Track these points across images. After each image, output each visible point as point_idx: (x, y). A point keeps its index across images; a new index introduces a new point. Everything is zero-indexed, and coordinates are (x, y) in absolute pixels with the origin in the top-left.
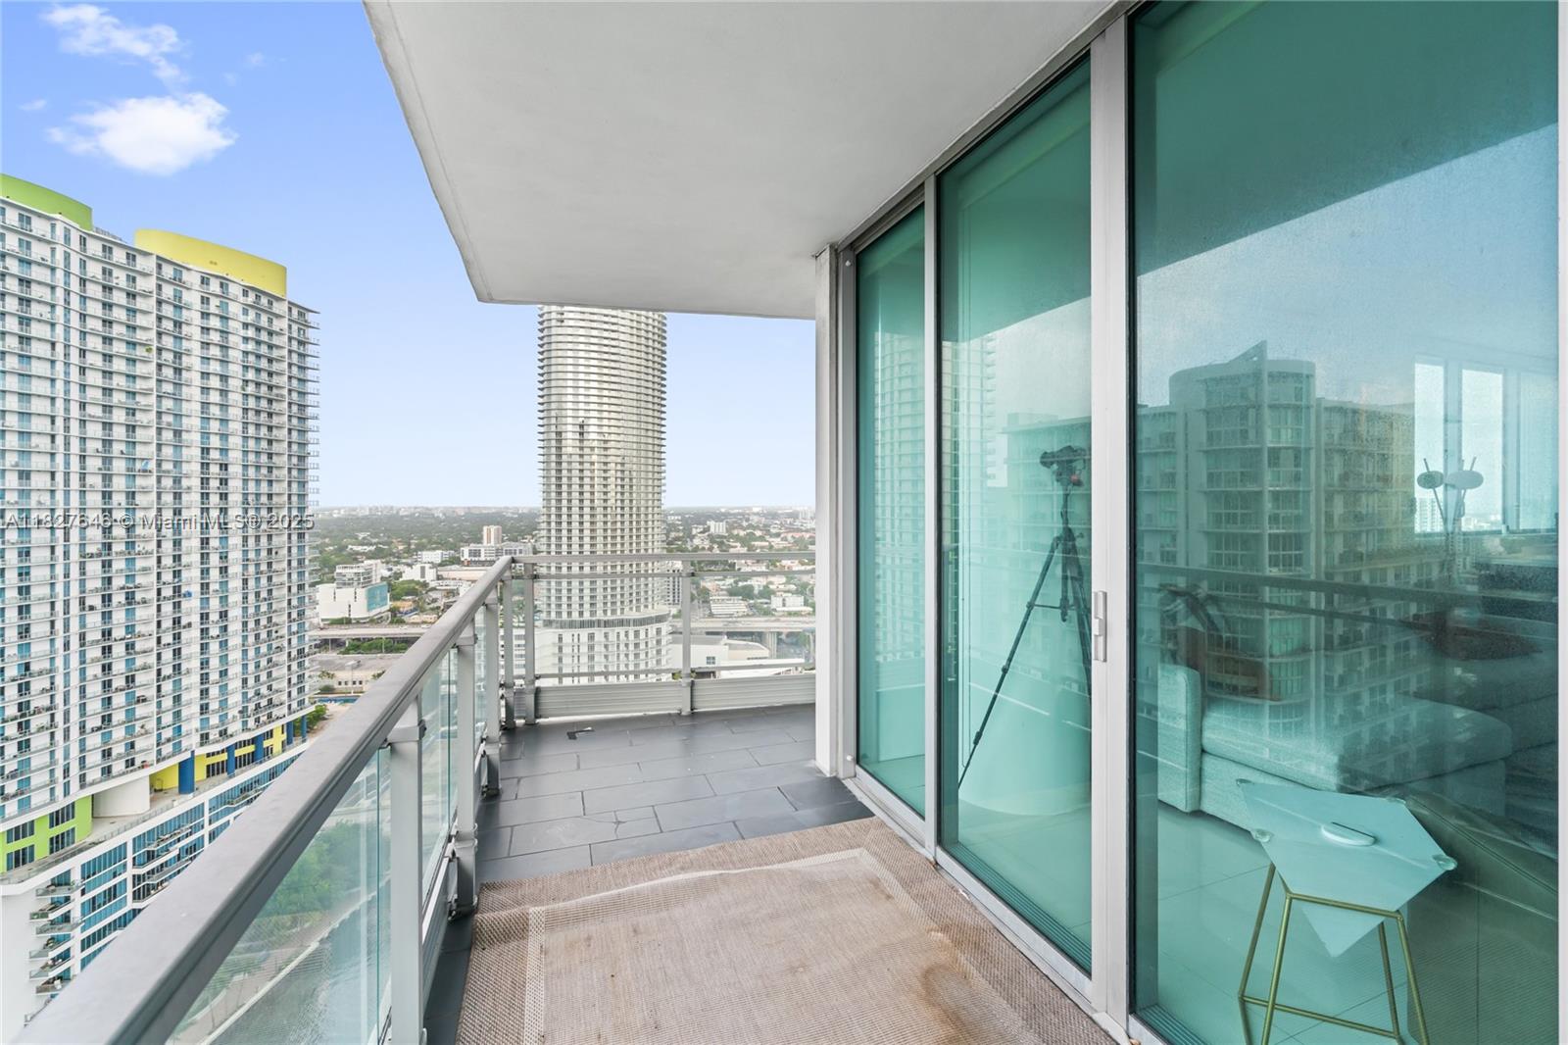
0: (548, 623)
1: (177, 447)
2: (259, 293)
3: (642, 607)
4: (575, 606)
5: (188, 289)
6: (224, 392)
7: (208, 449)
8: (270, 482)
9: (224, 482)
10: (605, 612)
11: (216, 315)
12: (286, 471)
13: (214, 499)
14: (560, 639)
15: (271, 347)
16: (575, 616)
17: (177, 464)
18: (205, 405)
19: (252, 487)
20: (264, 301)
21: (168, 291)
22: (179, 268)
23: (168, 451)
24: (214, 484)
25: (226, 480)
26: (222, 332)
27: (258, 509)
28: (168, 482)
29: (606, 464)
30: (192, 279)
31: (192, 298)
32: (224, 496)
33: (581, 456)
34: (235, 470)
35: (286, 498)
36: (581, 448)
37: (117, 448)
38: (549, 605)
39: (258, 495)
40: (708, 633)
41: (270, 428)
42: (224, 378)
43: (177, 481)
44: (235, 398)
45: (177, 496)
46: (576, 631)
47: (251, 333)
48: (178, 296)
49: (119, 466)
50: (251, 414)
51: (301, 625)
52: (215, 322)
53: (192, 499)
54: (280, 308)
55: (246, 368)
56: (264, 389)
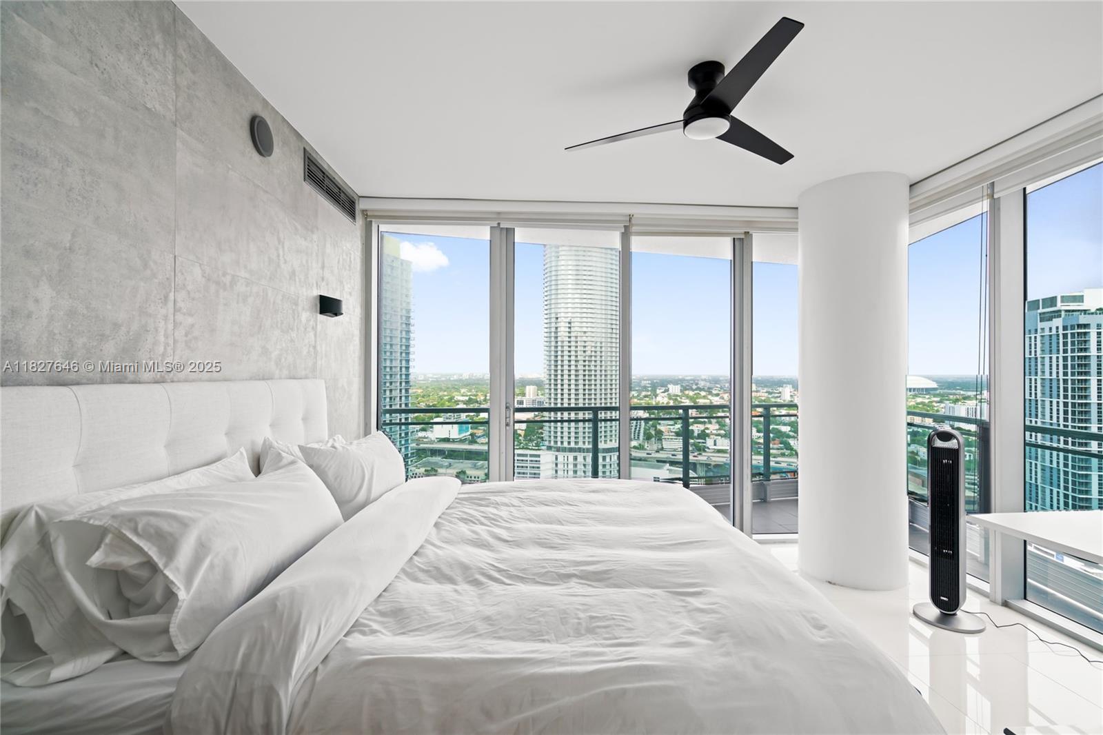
0: (549, 448)
3: (608, 441)
4: (566, 439)
10: (584, 443)
14: (556, 459)
16: (566, 444)
29: (585, 347)
33: (569, 342)
36: (570, 337)
38: (550, 437)
40: (658, 461)
46: (566, 454)
51: (406, 441)
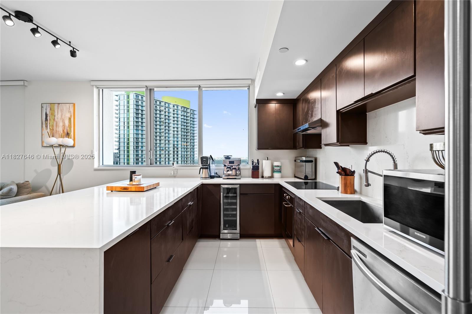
1: (169, 144)
2: (184, 107)
5: (171, 108)
6: (177, 131)
7: (174, 145)
8: (187, 152)
9: (177, 152)
11: (176, 114)
12: (190, 149)
13: (176, 156)
15: (187, 120)
17: (169, 148)
18: (174, 134)
19: (183, 152)
20: (185, 109)
21: (167, 109)
22: (169, 104)
23: (167, 145)
24: (176, 152)
25: (178, 151)
26: (177, 117)
27: (184, 158)
28: (167, 152)
30: (171, 106)
31: (171, 110)
32: (177, 155)
34: (180, 149)
35: (190, 155)
37: (158, 145)
39: (184, 155)
41: (187, 139)
42: (177, 128)
43: (169, 152)
44: (180, 132)
45: (169, 155)
47: (183, 117)
48: (169, 110)
49: (158, 149)
50: (183, 136)
52: (176, 115)
53: (171, 156)
54: (189, 111)
55: (182, 125)
56: (185, 130)
